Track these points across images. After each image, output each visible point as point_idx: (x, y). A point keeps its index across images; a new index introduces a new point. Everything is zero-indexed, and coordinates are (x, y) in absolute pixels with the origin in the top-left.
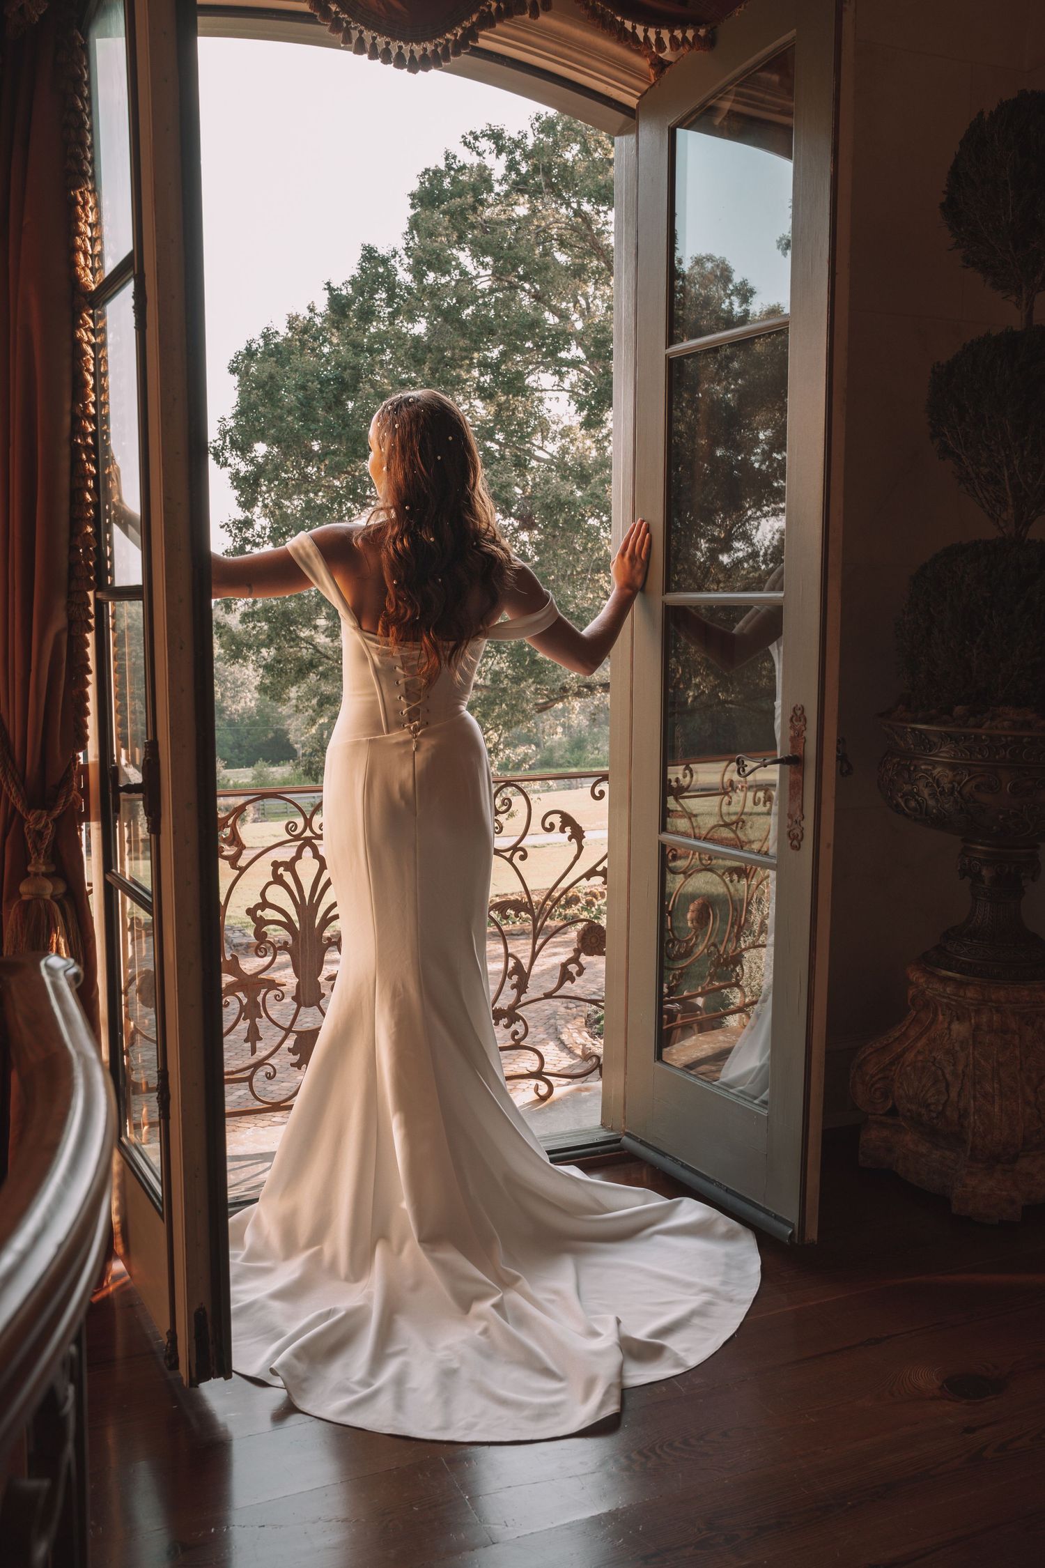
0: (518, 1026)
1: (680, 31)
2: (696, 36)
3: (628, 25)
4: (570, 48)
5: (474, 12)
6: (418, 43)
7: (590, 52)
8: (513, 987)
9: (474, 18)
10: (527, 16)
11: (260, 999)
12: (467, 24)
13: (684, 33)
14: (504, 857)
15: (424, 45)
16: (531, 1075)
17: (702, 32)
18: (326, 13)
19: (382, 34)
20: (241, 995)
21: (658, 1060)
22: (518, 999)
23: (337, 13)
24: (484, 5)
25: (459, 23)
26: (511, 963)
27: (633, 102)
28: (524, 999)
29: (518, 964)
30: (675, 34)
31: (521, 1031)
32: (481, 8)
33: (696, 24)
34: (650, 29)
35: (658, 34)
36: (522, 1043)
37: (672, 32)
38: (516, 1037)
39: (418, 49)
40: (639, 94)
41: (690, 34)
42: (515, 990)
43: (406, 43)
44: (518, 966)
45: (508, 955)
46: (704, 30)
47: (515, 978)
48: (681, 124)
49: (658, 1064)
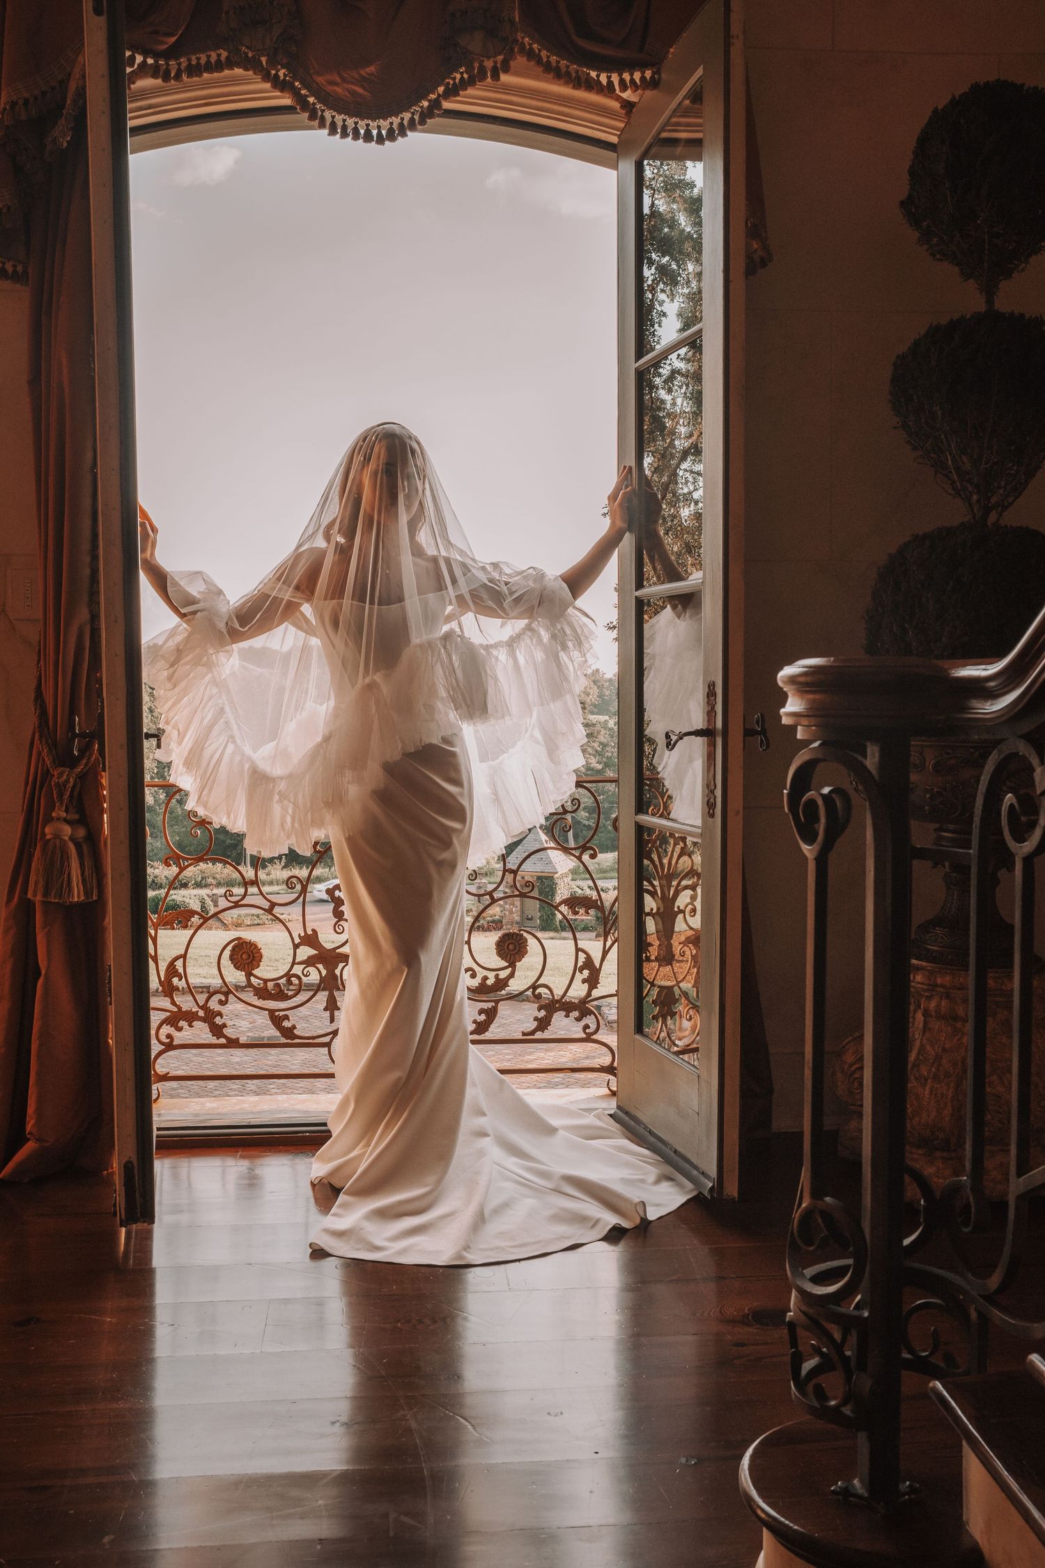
0: (590, 1020)
1: (628, 74)
2: (643, 78)
3: (593, 74)
4: (550, 102)
5: (439, 85)
6: (385, 118)
7: (569, 103)
8: (584, 981)
9: (441, 89)
10: (489, 80)
11: (338, 972)
12: (433, 96)
13: (632, 75)
14: (574, 856)
15: (389, 120)
16: (602, 1069)
17: (648, 74)
18: (304, 105)
19: (351, 116)
20: (320, 966)
21: (638, 1033)
22: (589, 994)
23: (314, 104)
24: (449, 78)
25: (424, 97)
26: (582, 957)
27: (614, 140)
28: (595, 993)
29: (589, 958)
30: (623, 77)
31: (593, 1027)
32: (447, 81)
33: (642, 66)
34: (602, 74)
35: (609, 78)
36: (594, 1037)
37: (620, 75)
38: (587, 1031)
39: (385, 124)
40: (619, 133)
41: (637, 76)
42: (586, 984)
43: (373, 119)
44: (589, 963)
45: (578, 950)
46: (650, 72)
47: (586, 973)
48: (645, 155)
49: (637, 1037)
